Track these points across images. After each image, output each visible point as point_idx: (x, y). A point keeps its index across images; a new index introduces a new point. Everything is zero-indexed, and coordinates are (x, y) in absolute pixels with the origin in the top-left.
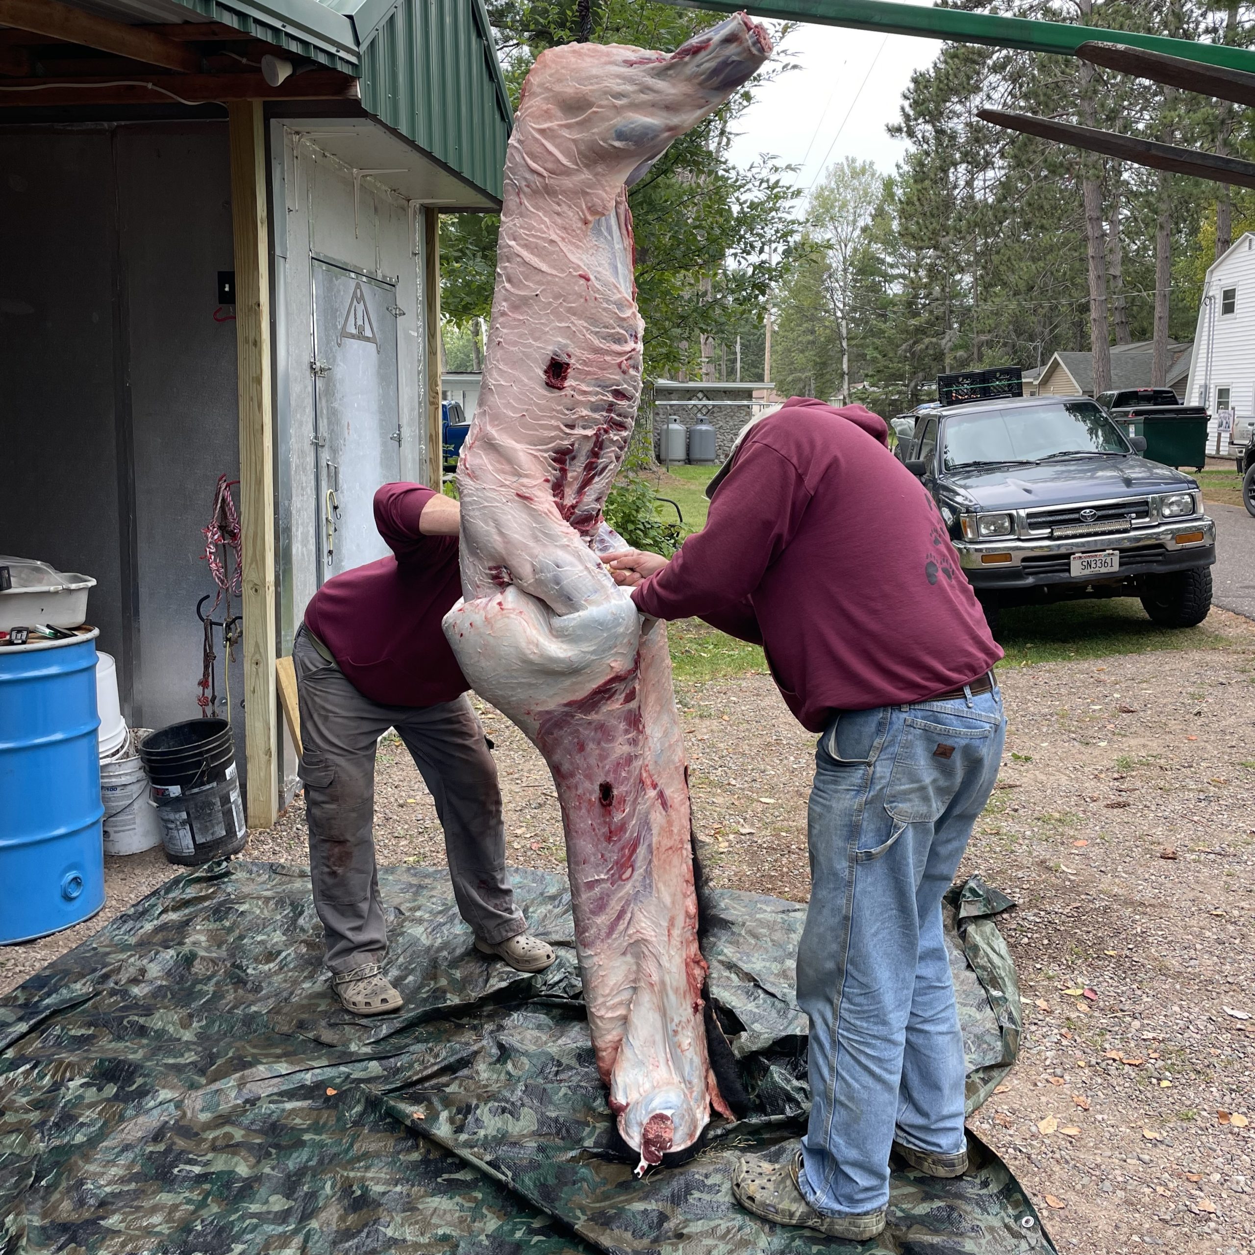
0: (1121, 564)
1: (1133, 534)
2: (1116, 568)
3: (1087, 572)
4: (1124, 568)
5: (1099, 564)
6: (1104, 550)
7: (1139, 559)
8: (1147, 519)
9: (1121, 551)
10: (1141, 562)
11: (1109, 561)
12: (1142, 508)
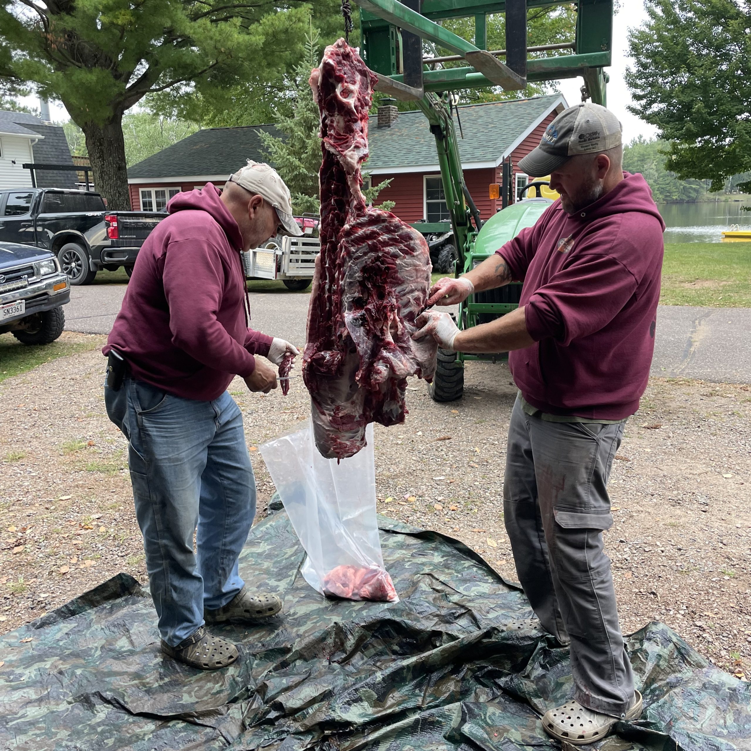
0: (26, 308)
1: (29, 288)
2: (23, 311)
3: (7, 316)
4: (27, 310)
5: (14, 311)
6: (15, 301)
7: (35, 304)
8: (35, 277)
9: (26, 299)
10: (36, 305)
11: (19, 307)
12: (30, 271)
